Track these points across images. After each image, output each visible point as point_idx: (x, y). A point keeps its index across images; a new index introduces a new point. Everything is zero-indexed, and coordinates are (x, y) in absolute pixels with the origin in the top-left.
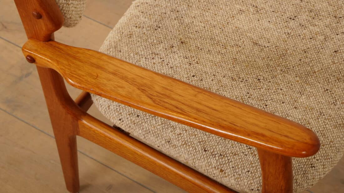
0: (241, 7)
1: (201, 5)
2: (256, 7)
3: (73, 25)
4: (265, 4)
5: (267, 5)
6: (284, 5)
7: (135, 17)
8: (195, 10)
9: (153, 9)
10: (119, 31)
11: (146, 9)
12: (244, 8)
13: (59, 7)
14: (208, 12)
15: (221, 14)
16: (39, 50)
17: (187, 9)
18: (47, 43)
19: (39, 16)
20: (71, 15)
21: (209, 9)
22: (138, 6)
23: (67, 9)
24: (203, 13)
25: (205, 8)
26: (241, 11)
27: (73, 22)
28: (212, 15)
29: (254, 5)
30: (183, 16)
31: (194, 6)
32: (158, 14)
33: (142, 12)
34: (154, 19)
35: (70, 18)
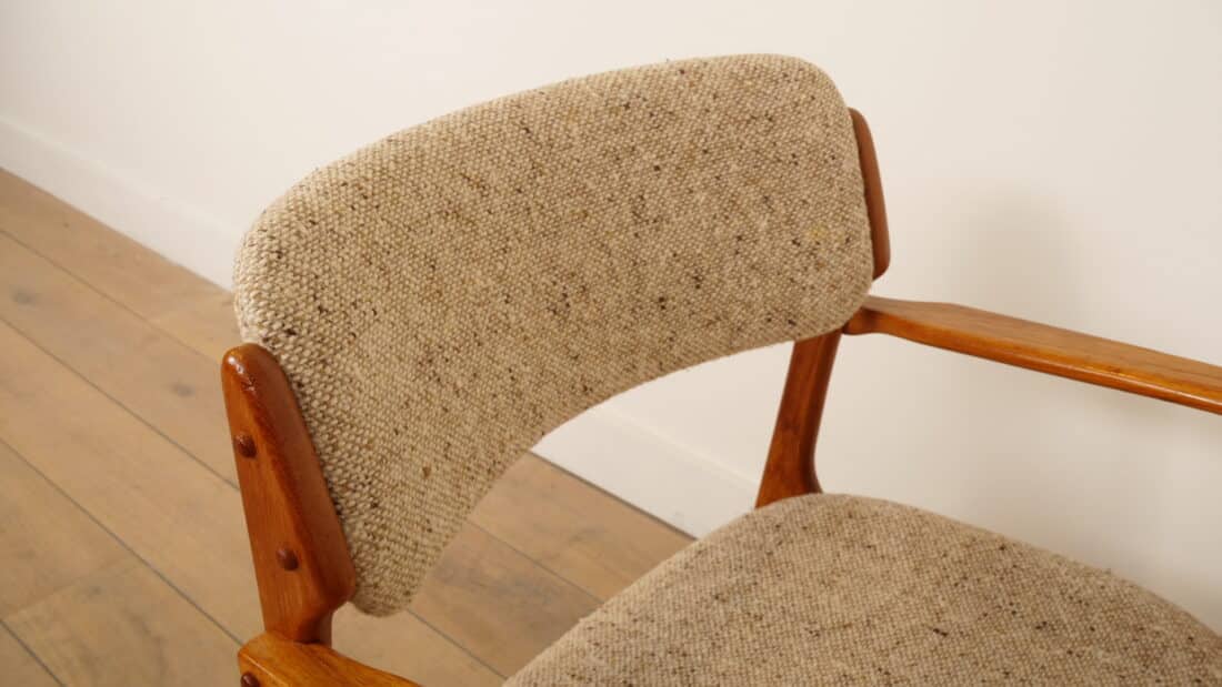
0: (846, 668)
1: (746, 649)
2: (887, 673)
3: (381, 607)
4: (911, 670)
5: (915, 672)
6: (960, 678)
7: (577, 652)
8: (728, 659)
9: (625, 639)
10: (527, 680)
11: (607, 637)
12: (854, 672)
13: (349, 548)
14: (760, 666)
15: (794, 676)
16: (277, 660)
17: (709, 653)
18: (304, 646)
19: (292, 563)
20: (377, 579)
21: (764, 661)
22: (590, 628)
23: (369, 558)
24: (746, 668)
25: (754, 657)
26: (845, 676)
27: (382, 600)
28: (769, 675)
29: (883, 667)
30: (695, 668)
31: (728, 648)
32: (634, 653)
33: (597, 644)
34: (623, 664)
35: (376, 586)
